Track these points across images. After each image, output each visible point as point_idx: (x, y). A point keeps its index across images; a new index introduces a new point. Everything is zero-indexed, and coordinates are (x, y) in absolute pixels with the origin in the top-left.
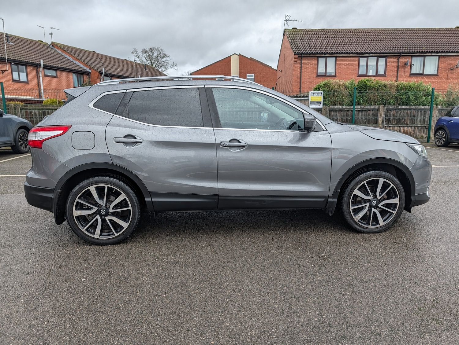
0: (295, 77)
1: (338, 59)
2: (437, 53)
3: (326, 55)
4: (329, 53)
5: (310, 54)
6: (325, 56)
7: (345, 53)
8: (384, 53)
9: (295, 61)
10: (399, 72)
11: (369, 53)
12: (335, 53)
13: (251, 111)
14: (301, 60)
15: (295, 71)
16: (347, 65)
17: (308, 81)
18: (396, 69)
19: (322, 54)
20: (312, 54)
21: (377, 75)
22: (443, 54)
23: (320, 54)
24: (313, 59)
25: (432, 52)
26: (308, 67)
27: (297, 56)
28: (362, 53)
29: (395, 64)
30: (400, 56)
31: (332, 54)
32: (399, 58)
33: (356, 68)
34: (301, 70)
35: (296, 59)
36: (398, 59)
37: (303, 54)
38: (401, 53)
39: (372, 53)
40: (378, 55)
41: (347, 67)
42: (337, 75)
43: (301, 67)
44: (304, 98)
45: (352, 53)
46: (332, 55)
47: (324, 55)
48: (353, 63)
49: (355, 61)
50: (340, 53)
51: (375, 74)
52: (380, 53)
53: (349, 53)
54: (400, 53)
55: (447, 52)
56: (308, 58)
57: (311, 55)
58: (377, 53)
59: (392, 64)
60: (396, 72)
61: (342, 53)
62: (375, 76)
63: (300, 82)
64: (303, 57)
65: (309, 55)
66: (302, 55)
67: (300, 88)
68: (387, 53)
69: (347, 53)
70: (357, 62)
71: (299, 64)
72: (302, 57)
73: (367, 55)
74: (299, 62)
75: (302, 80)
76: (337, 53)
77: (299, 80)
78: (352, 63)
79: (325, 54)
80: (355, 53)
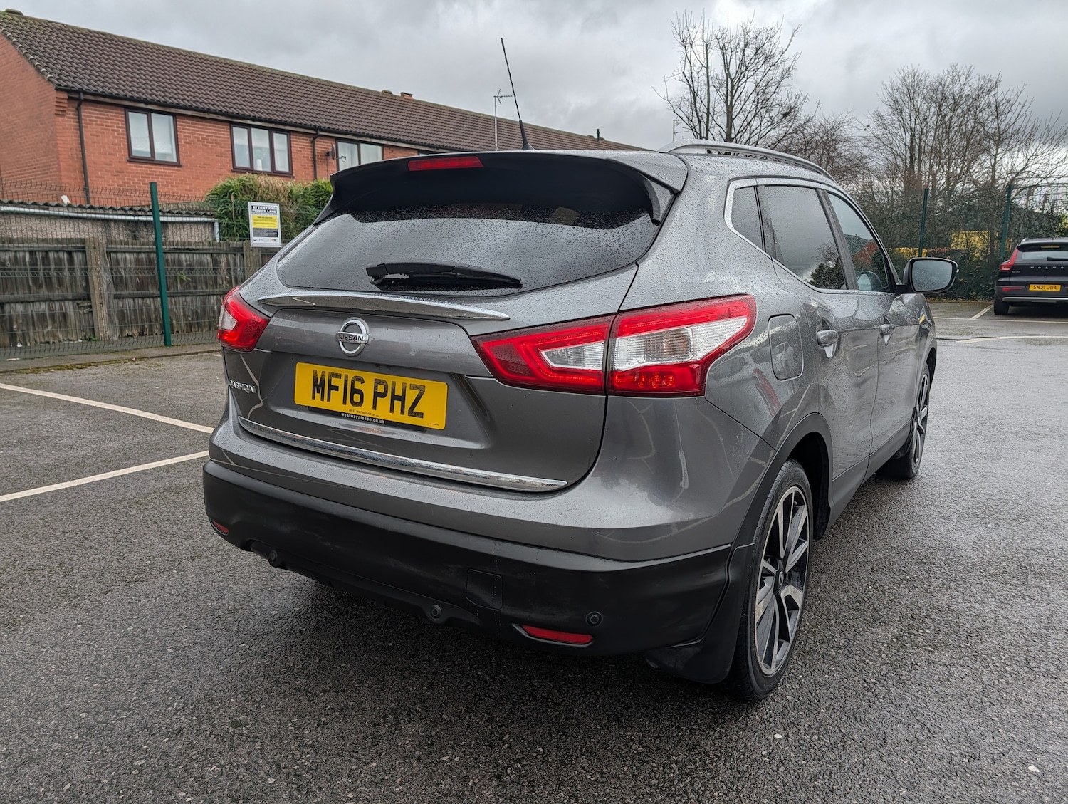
0: (67, 156)
1: (179, 122)
2: (381, 138)
3: (150, 107)
4: (158, 103)
5: (105, 96)
6: (148, 107)
7: (197, 109)
8: (285, 124)
9: (57, 108)
10: (317, 169)
11: (254, 119)
12: (172, 105)
13: (41, 251)
14: (78, 109)
15: (64, 139)
16: (205, 139)
17: (106, 171)
18: (311, 164)
19: (139, 100)
20: (111, 96)
21: (274, 173)
22: (390, 143)
23: (131, 99)
24: (112, 112)
25: (372, 137)
26: (100, 132)
27: (65, 95)
28: (238, 116)
29: (307, 151)
30: (317, 136)
31: (165, 105)
32: (314, 139)
33: (227, 151)
34: (81, 137)
35: (61, 105)
36: (313, 142)
37: (85, 93)
38: (318, 129)
39: (260, 120)
40: (274, 127)
41: (205, 145)
42: (183, 161)
43: (80, 129)
44: (188, 219)
45: (215, 112)
46: (165, 108)
47: (142, 105)
48: (217, 137)
49: (221, 132)
50: (185, 108)
51: (269, 169)
52: (275, 122)
53: (209, 111)
54: (315, 129)
55: (395, 140)
56: (99, 105)
57: (107, 100)
58: (270, 121)
59: (301, 151)
60: (311, 169)
61: (190, 108)
62: (269, 174)
63: (85, 172)
64: (86, 100)
65: (101, 99)
66: (82, 96)
67: (86, 189)
68: (291, 124)
69: (203, 110)
70: (227, 135)
71: (72, 118)
72: (80, 102)
73: (249, 122)
74: (71, 114)
75: (88, 168)
76: (178, 106)
77: (78, 165)
78: (215, 137)
79: (146, 102)
80: (221, 113)
